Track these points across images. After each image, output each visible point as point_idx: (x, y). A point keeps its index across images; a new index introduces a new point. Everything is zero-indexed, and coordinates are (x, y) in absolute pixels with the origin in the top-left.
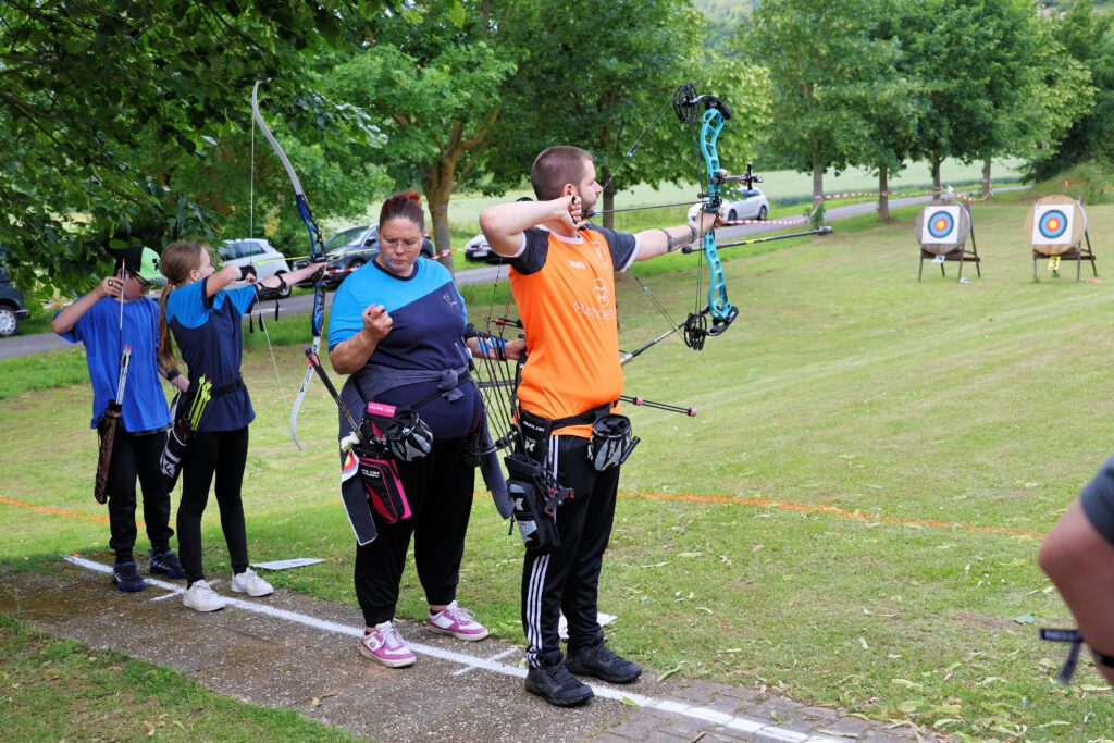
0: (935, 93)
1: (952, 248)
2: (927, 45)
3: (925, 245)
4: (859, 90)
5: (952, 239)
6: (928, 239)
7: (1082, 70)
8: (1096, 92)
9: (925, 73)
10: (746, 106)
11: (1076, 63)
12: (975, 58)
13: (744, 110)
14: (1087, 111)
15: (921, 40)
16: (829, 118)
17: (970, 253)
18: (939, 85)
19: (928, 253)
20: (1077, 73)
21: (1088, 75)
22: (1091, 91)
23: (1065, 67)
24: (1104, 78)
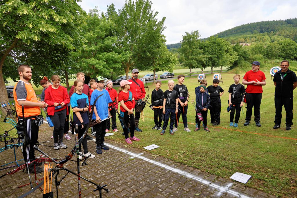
0: (209, 57)
2: (208, 50)
3: (199, 80)
4: (196, 57)
5: (202, 79)
8: (238, 57)
9: (207, 54)
11: (236, 52)
13: (173, 60)
14: (237, 60)
16: (191, 61)
20: (235, 54)
21: (237, 54)
23: (234, 53)
24: (240, 54)
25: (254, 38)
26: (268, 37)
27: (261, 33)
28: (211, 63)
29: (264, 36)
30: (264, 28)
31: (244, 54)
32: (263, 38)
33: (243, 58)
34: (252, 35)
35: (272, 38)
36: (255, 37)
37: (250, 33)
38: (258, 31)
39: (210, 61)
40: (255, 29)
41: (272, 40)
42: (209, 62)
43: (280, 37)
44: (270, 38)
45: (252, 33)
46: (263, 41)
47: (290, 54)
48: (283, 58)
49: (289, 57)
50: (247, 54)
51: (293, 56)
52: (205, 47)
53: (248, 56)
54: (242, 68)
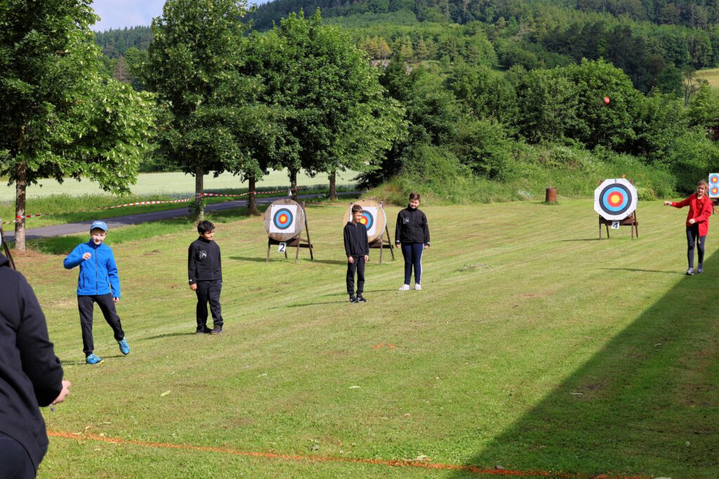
0: (289, 119)
1: (291, 238)
3: (271, 234)
5: (291, 230)
6: (273, 230)
7: (400, 107)
8: (410, 125)
10: (135, 121)
11: (395, 102)
12: (319, 94)
13: (132, 124)
14: (403, 139)
15: (278, 78)
16: (207, 134)
17: (304, 241)
18: (294, 113)
19: (273, 241)
20: (395, 109)
21: (403, 111)
22: (406, 124)
23: (388, 103)
24: (415, 115)
25: (430, 41)
26: (488, 42)
27: (455, 20)
28: (298, 147)
29: (471, 35)
31: (431, 113)
32: (467, 43)
33: (428, 132)
34: (419, 28)
35: (502, 50)
36: (436, 40)
37: (412, 16)
38: (443, 10)
39: (292, 138)
41: (504, 57)
42: (289, 143)
44: (496, 47)
45: (421, 20)
46: (469, 60)
47: (609, 125)
48: (583, 140)
49: (607, 137)
50: (443, 116)
51: (621, 135)
52: (267, 64)
53: (446, 124)
54: (427, 178)
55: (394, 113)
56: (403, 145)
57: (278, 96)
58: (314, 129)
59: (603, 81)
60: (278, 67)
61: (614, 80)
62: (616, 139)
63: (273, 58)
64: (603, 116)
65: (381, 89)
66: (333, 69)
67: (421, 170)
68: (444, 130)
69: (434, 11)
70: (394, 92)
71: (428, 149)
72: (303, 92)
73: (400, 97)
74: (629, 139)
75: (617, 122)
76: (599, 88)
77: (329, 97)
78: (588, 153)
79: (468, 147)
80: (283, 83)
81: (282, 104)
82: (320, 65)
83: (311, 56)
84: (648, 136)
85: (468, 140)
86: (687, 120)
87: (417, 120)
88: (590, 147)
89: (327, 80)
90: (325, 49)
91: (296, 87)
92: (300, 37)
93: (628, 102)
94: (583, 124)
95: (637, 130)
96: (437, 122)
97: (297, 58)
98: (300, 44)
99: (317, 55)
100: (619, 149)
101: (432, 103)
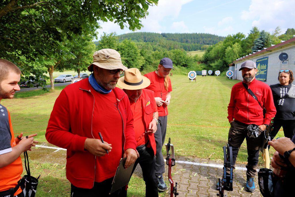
0: (126, 60)
11: (142, 57)
12: (131, 55)
14: (144, 64)
15: (123, 52)
18: (126, 59)
22: (144, 61)
25: (140, 45)
26: (151, 46)
27: (145, 42)
29: (148, 44)
30: (147, 38)
34: (138, 43)
35: (154, 47)
37: (136, 41)
38: (142, 40)
40: (140, 38)
41: (154, 49)
43: (159, 47)
44: (153, 47)
45: (138, 41)
46: (148, 49)
48: (175, 64)
49: (180, 63)
50: (151, 59)
51: (182, 63)
52: (121, 49)
53: (151, 61)
54: (148, 71)
55: (142, 59)
56: (143, 65)
57: (123, 55)
58: (130, 62)
59: (179, 53)
60: (123, 49)
61: (181, 53)
62: (181, 64)
63: (122, 48)
64: (179, 60)
65: (140, 54)
66: (133, 50)
67: (147, 70)
68: (151, 62)
69: (140, 40)
70: (142, 55)
71: (148, 66)
72: (128, 54)
73: (143, 56)
74: (183, 64)
75: (182, 61)
76: (178, 54)
77: (133, 55)
78: (176, 66)
79: (155, 65)
80: (124, 53)
81: (124, 57)
82: (131, 49)
83: (129, 47)
84: (187, 63)
85: (155, 64)
86: (194, 60)
87: (146, 60)
88: (177, 65)
89: (132, 52)
90: (131, 46)
91: (127, 54)
92: (127, 44)
93: (184, 57)
94: (175, 61)
95: (185, 62)
96: (150, 61)
97: (127, 48)
98: (127, 45)
99: (130, 47)
100: (182, 66)
101: (149, 57)
